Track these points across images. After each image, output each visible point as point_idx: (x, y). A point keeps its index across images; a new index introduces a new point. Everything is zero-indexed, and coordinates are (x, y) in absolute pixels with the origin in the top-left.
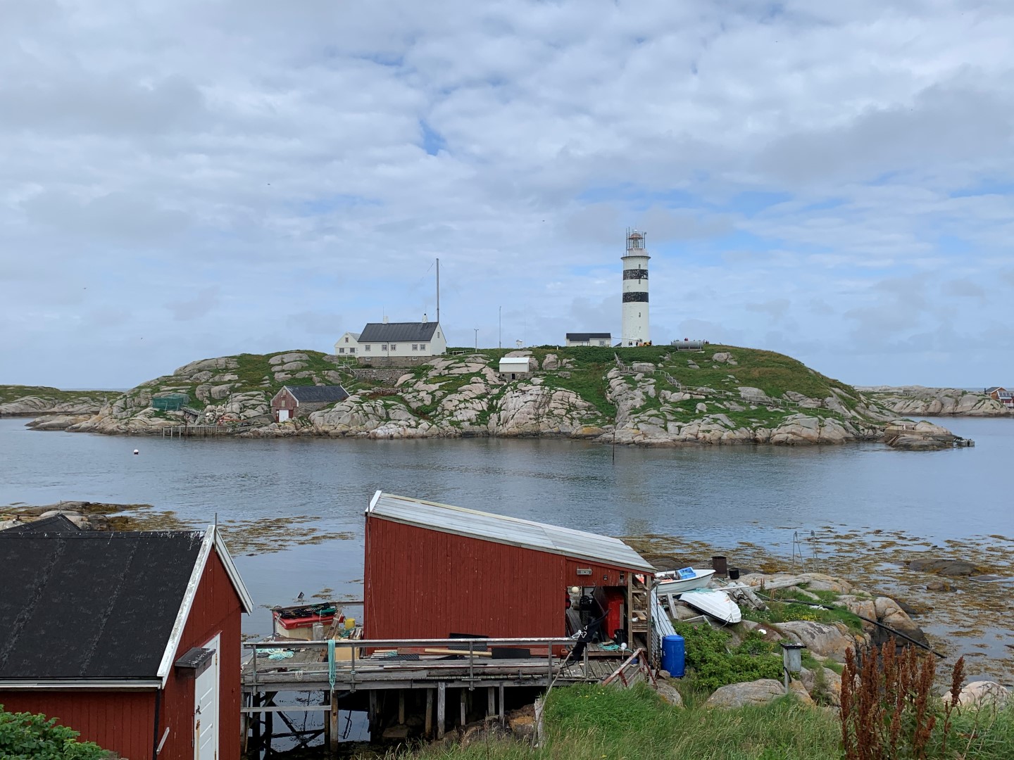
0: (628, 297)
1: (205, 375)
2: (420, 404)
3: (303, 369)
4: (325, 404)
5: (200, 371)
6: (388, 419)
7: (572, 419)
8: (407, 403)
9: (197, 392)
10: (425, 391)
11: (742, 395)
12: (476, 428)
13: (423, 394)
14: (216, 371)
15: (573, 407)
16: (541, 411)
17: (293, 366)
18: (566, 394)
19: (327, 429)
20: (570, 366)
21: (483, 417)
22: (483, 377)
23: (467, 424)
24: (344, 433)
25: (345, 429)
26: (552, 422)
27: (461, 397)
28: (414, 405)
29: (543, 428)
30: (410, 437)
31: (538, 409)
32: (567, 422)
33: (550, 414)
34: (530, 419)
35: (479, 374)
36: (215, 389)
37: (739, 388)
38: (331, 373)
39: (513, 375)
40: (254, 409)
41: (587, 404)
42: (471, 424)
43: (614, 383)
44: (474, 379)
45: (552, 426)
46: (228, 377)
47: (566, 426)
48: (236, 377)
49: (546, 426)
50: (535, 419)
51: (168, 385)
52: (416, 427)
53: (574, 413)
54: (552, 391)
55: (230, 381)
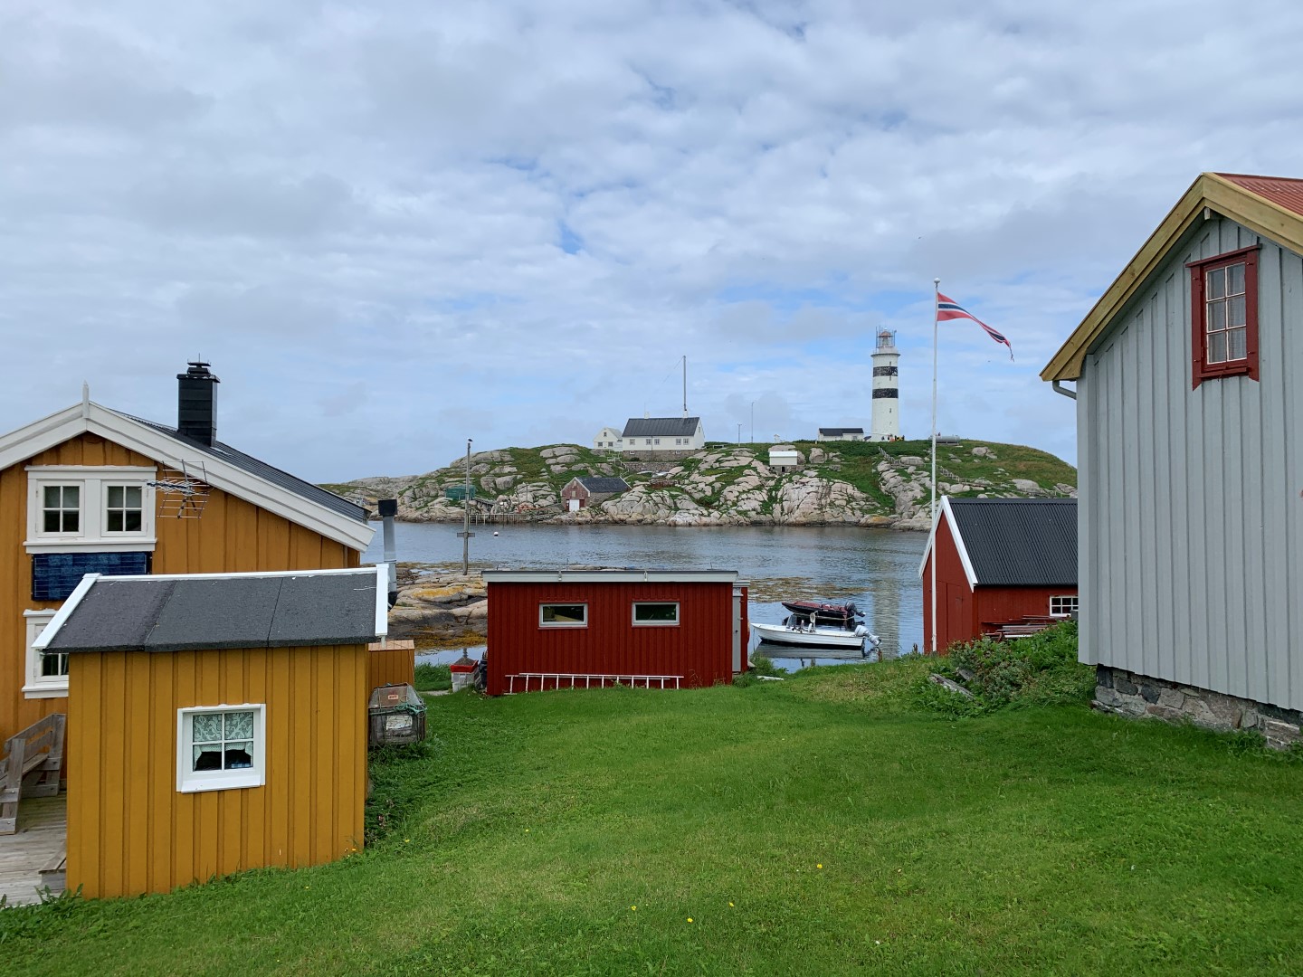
0: (878, 394)
1: (484, 467)
2: (702, 495)
3: (576, 462)
4: (611, 494)
5: (477, 463)
6: (677, 509)
7: (853, 509)
8: (690, 495)
9: (483, 483)
10: (703, 483)
11: (1019, 486)
12: (762, 517)
13: (701, 486)
14: (493, 464)
15: (851, 499)
16: (823, 501)
17: (567, 459)
18: (844, 486)
19: (622, 517)
20: (837, 460)
21: (766, 506)
22: (755, 469)
23: (754, 513)
24: (640, 521)
25: (640, 517)
26: (835, 512)
27: (740, 488)
28: (697, 496)
29: (828, 517)
30: (705, 525)
31: (820, 499)
32: (849, 512)
33: (832, 504)
34: (815, 509)
35: (748, 466)
36: (499, 480)
37: (1014, 481)
38: (604, 465)
39: (783, 468)
40: (545, 498)
41: (864, 495)
42: (758, 513)
43: (887, 475)
44: (746, 471)
45: (836, 516)
46: (507, 469)
47: (849, 516)
48: (515, 469)
49: (830, 514)
50: (819, 509)
51: (451, 477)
52: (709, 516)
53: (854, 503)
54: (831, 483)
55: (510, 473)
